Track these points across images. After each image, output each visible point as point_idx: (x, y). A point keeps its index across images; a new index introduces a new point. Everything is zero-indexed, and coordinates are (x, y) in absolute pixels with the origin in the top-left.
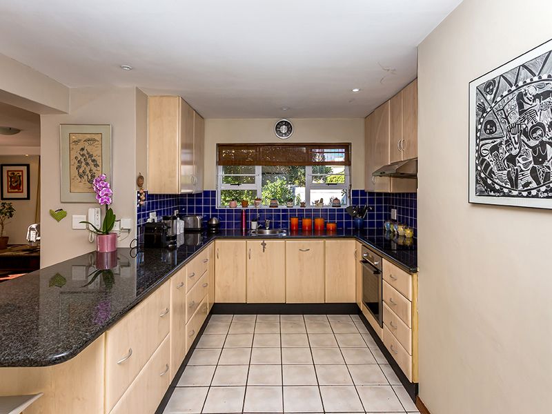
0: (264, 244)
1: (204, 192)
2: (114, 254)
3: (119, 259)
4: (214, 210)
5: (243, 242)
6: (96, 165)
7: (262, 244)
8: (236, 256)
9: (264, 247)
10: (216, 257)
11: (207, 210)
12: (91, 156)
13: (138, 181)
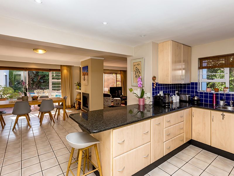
0: (223, 115)
1: (191, 83)
2: (144, 106)
3: (146, 108)
4: (197, 92)
5: (209, 111)
6: (140, 73)
7: (222, 114)
8: (204, 118)
9: (223, 117)
10: (192, 116)
11: (193, 92)
12: (138, 70)
13: (153, 78)
